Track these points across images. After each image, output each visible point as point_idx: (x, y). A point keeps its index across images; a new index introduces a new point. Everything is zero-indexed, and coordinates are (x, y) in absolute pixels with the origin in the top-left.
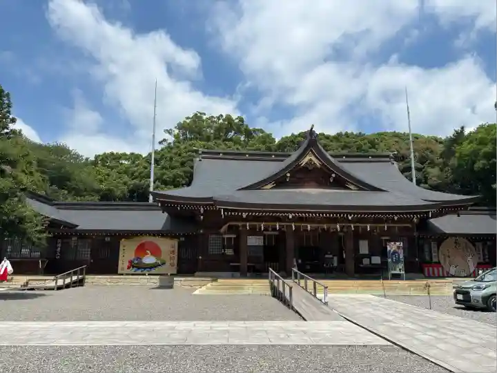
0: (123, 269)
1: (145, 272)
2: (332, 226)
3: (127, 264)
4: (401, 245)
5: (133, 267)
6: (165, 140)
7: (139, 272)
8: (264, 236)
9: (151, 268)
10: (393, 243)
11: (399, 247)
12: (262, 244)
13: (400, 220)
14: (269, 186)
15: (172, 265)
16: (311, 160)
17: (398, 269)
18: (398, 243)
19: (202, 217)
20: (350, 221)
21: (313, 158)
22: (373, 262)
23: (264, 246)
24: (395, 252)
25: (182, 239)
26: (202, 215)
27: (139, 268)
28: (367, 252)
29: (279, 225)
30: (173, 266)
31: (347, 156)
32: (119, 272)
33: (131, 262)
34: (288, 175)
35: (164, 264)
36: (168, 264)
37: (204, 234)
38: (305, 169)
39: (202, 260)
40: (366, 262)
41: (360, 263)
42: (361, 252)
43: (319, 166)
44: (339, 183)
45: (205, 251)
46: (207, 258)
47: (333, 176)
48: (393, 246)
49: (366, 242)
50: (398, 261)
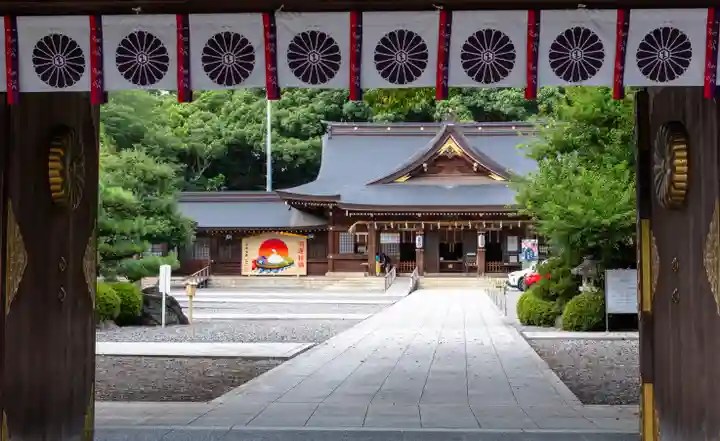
0: (247, 270)
1: (272, 273)
2: (463, 223)
3: (251, 265)
4: (537, 242)
5: (259, 267)
7: (265, 273)
8: (401, 233)
9: (278, 268)
10: (527, 240)
11: (534, 244)
12: (399, 242)
14: (403, 179)
15: (301, 265)
16: (450, 148)
18: (533, 241)
19: (331, 214)
20: (481, 219)
21: (453, 145)
23: (401, 244)
24: (529, 250)
25: (312, 236)
26: (331, 211)
27: (264, 269)
28: (515, 249)
29: (408, 223)
30: (303, 266)
32: (243, 273)
33: (255, 262)
34: (425, 165)
35: (291, 264)
36: (296, 264)
37: (334, 232)
38: (444, 158)
39: (333, 260)
40: (513, 260)
41: (507, 261)
42: (509, 249)
43: (459, 154)
44: (483, 172)
45: (336, 250)
46: (338, 257)
47: (475, 165)
48: (527, 244)
49: (515, 238)
50: (532, 259)
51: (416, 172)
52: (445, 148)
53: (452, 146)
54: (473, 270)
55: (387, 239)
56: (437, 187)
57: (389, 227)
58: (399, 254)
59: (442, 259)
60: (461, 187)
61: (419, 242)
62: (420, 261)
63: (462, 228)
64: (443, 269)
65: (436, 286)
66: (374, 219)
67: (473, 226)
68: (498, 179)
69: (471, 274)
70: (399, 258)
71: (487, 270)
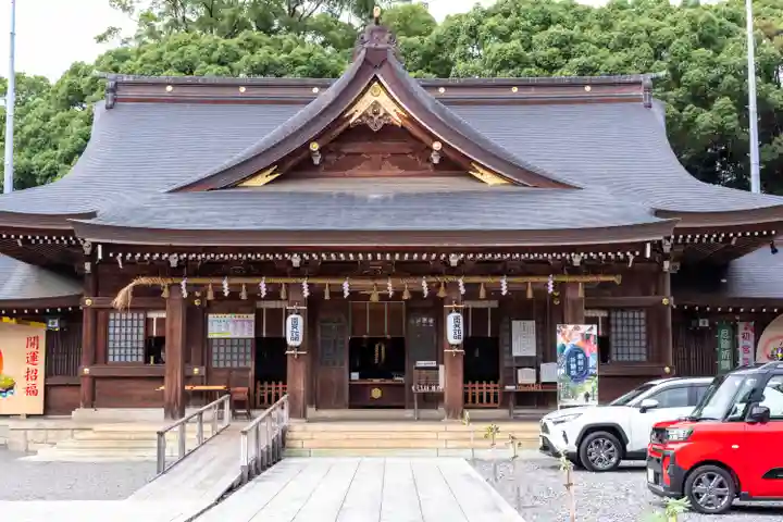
2: (407, 284)
4: (594, 332)
6: (112, 31)
8: (259, 313)
10: (570, 327)
11: (586, 338)
12: (253, 336)
13: (590, 267)
14: (261, 180)
15: (31, 391)
16: (376, 105)
17: (582, 394)
18: (585, 328)
19: (88, 266)
20: (454, 271)
21: (383, 99)
22: (544, 379)
23: (258, 340)
24: (575, 352)
25: (55, 324)
28: (532, 353)
29: (267, 285)
30: (35, 393)
31: (523, 86)
34: (315, 147)
36: (19, 390)
37: (95, 311)
38: (361, 131)
39: (94, 379)
40: (526, 377)
41: (513, 380)
42: (516, 353)
43: (398, 121)
44: (454, 165)
45: (99, 355)
46: (101, 371)
47: (437, 146)
48: (571, 336)
49: (531, 324)
50: (582, 375)
51: (293, 165)
52: (362, 107)
53: (381, 103)
54: (431, 401)
55: (225, 327)
56: (341, 195)
57: (218, 294)
58: (251, 364)
59: (355, 376)
60: (400, 197)
61: (294, 330)
62: (297, 378)
63: (406, 296)
64: (358, 400)
65: (329, 449)
66: (177, 272)
67: (433, 289)
68: (490, 180)
69: (425, 413)
70: (251, 374)
71: (469, 401)
